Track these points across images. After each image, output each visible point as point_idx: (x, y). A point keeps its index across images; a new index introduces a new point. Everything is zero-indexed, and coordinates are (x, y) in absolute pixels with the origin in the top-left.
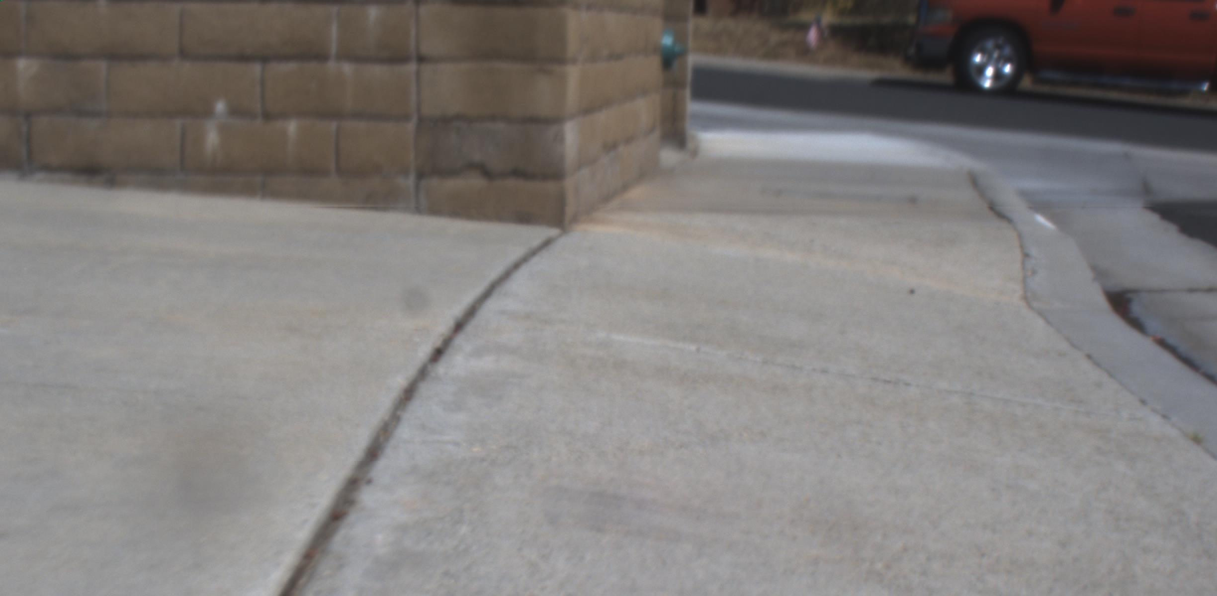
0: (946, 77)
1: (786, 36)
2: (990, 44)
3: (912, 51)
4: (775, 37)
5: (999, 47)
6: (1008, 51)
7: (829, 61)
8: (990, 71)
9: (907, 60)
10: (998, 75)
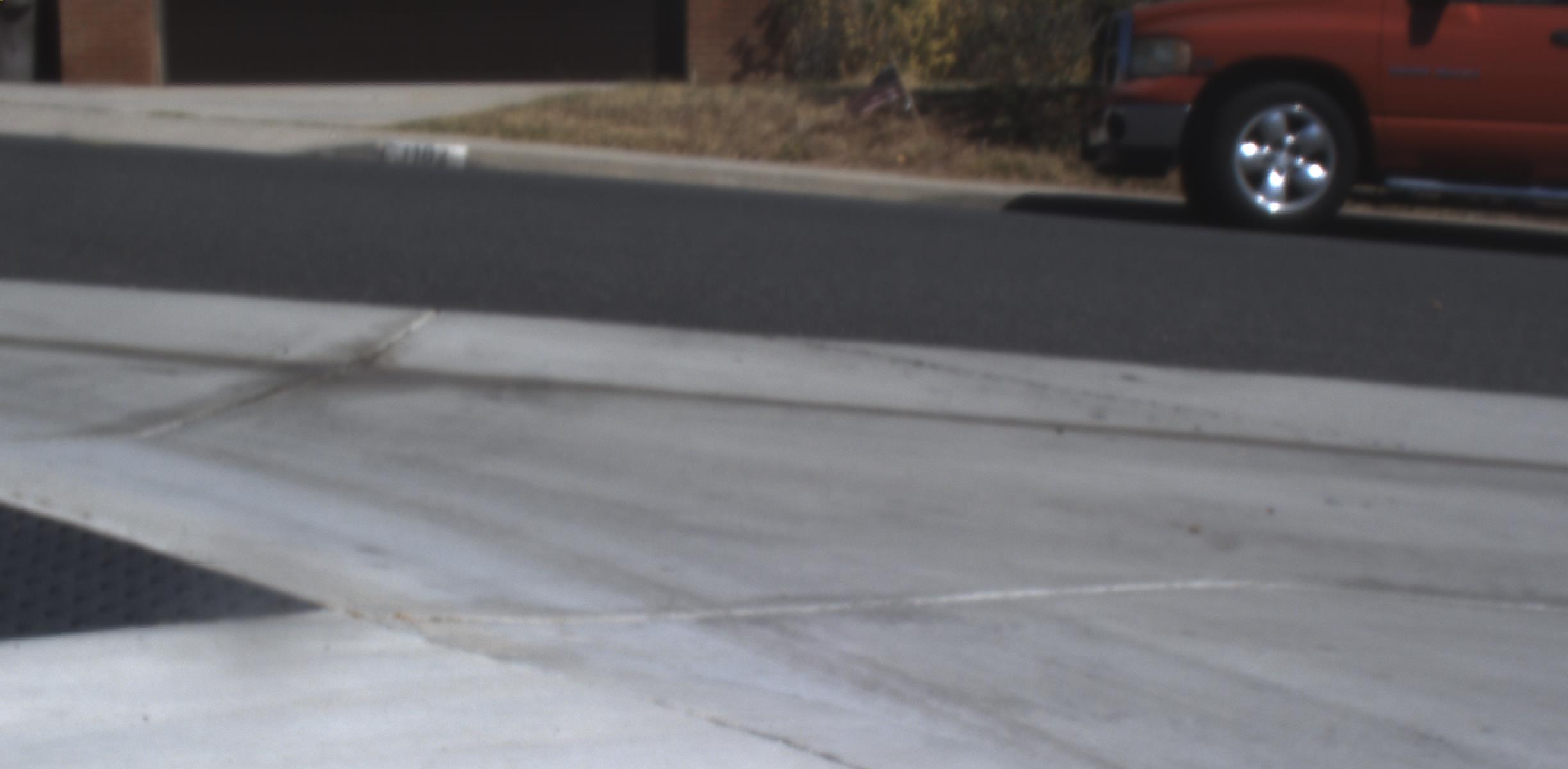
0: (1164, 191)
1: (831, 113)
2: (1276, 117)
3: (1100, 136)
4: (807, 115)
5: (1295, 124)
6: (1315, 131)
7: (911, 164)
8: (1276, 180)
9: (1089, 154)
10: (1295, 188)
